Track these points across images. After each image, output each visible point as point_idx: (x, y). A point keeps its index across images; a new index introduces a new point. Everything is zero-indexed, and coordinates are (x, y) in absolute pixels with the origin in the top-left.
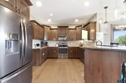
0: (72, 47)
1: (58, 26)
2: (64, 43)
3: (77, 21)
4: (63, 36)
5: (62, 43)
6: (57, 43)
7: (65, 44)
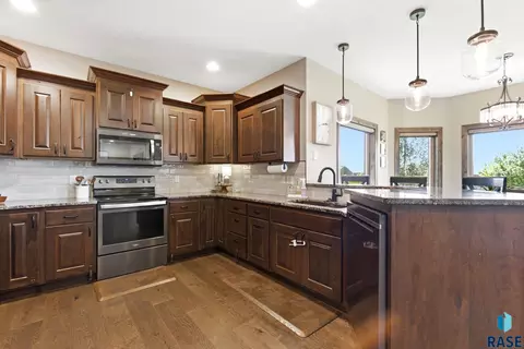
0: (190, 198)
2: (133, 179)
3: (213, 66)
4: (133, 135)
5: (120, 179)
7: (139, 184)
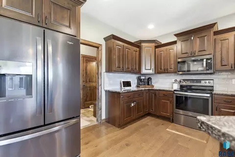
1: (175, 35)
5: (193, 81)
6: (176, 80)
7: (203, 84)
